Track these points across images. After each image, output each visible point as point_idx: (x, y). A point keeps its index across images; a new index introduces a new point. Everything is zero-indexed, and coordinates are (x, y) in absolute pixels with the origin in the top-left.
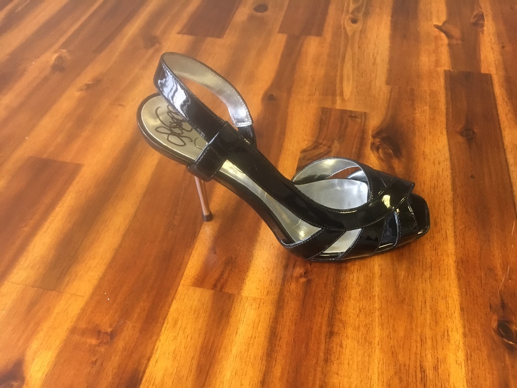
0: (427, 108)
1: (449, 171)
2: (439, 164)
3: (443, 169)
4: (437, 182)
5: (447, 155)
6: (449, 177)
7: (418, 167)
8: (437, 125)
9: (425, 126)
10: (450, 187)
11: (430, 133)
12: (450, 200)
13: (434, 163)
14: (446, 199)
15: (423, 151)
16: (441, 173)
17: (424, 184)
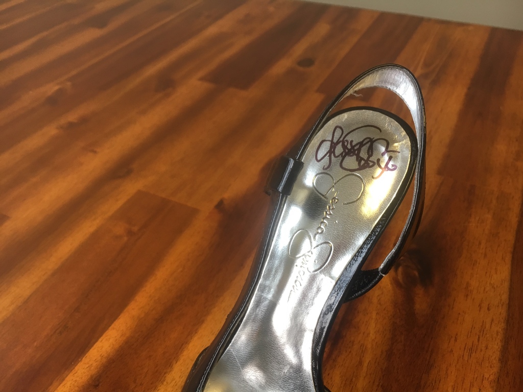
0: (489, 217)
1: (503, 325)
2: (488, 309)
3: (492, 320)
4: (478, 341)
5: (505, 297)
6: (500, 337)
7: (453, 308)
8: (499, 246)
9: (480, 243)
10: (497, 355)
11: (485, 255)
12: (492, 377)
13: (480, 305)
14: (487, 376)
15: (468, 283)
16: (488, 326)
17: (456, 340)
